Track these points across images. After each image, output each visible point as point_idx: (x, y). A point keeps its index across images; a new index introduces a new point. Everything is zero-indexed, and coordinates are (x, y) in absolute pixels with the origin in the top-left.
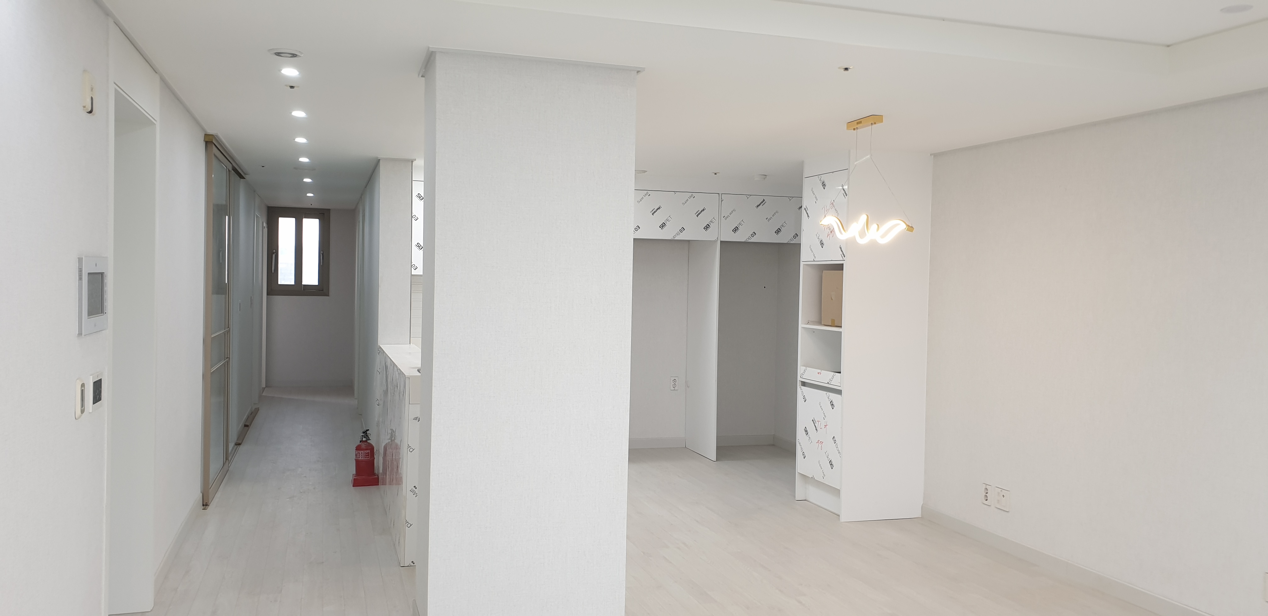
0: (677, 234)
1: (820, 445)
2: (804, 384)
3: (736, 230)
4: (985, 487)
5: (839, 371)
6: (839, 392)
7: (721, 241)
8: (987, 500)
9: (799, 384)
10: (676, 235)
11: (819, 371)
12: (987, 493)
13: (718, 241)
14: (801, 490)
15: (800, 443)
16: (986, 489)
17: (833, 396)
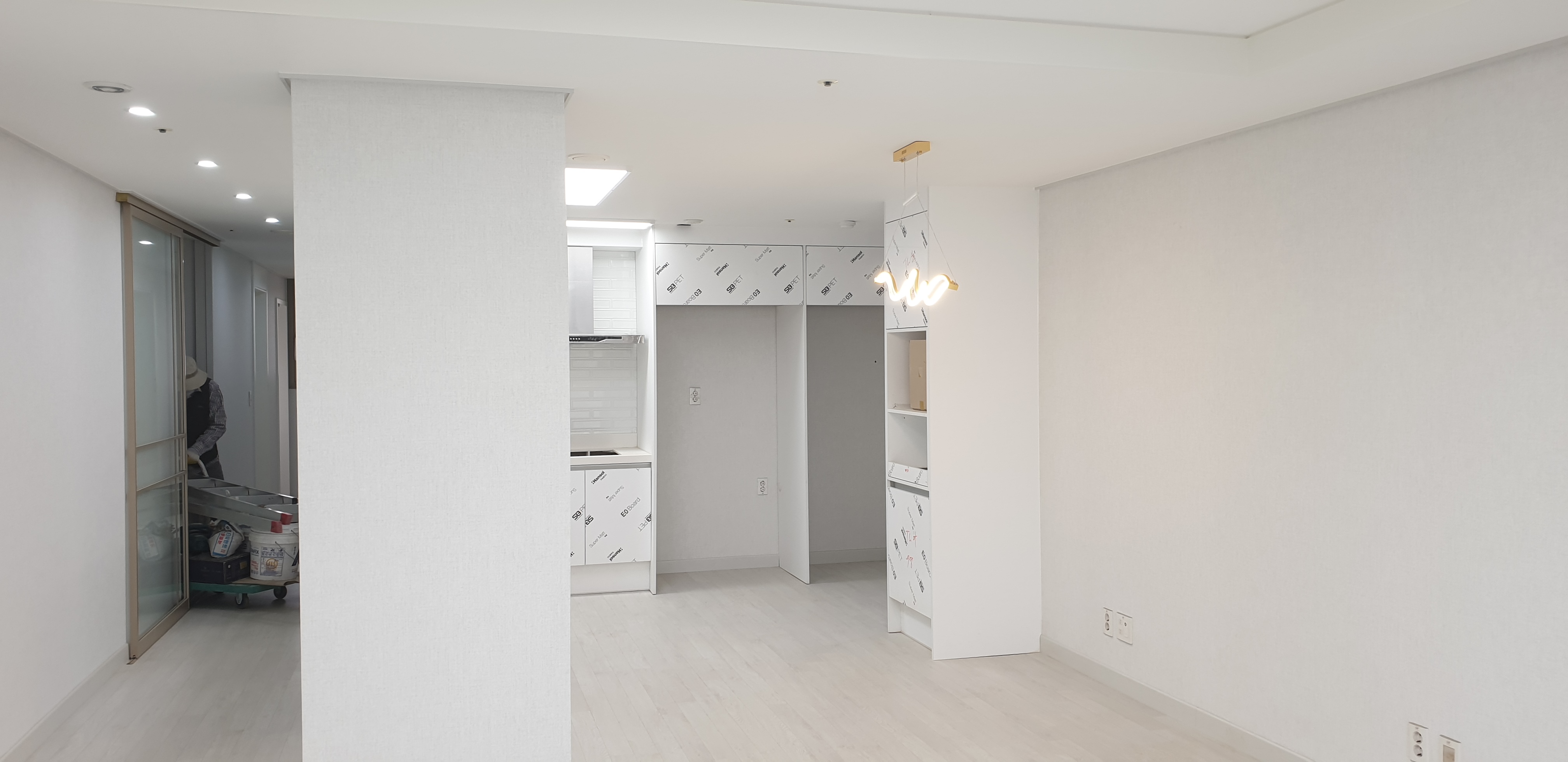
0: (750, 298)
1: (910, 562)
2: (893, 484)
3: (826, 291)
4: (1106, 613)
5: (926, 467)
6: (926, 494)
7: (807, 306)
8: (1108, 629)
9: (888, 484)
10: (749, 300)
11: (906, 467)
12: (1108, 620)
13: (804, 306)
14: (895, 619)
15: (890, 560)
16: (1107, 615)
17: (920, 498)
